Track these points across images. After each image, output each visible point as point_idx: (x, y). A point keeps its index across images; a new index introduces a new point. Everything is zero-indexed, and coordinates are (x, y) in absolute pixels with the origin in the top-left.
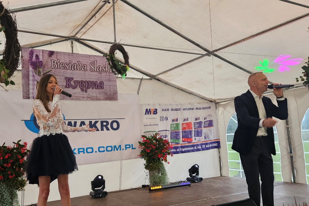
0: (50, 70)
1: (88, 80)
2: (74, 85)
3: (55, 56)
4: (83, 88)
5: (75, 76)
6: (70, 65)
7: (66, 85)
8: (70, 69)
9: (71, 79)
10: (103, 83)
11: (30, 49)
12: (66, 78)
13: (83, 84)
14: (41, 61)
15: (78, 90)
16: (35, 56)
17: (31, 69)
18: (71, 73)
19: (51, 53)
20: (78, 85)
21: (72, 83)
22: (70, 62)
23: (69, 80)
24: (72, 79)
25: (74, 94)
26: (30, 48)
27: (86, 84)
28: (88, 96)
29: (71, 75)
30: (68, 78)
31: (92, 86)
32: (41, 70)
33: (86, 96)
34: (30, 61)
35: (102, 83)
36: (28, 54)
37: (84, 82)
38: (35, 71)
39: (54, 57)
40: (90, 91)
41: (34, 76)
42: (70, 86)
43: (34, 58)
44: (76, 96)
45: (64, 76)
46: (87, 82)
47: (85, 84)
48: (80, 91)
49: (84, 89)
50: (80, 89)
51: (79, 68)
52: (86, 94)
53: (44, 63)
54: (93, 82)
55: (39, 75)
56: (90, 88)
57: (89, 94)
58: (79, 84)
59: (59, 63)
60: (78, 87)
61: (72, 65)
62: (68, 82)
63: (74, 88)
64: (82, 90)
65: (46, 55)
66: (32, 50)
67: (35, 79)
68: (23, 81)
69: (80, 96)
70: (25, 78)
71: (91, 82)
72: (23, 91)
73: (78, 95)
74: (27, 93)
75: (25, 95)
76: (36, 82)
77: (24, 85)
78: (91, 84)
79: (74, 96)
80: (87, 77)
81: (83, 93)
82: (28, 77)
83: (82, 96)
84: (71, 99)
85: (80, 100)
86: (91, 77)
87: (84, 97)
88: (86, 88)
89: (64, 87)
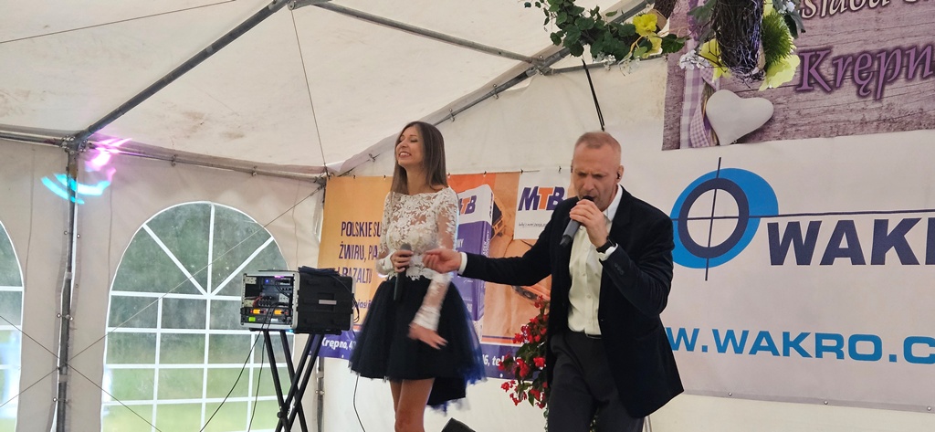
1: (890, 45)
2: (831, 78)
4: (865, 82)
5: (839, 38)
7: (797, 83)
8: (823, 14)
9: (822, 54)
12: (804, 52)
13: (869, 64)
15: (847, 94)
17: (691, 43)
18: (825, 27)
20: (849, 73)
21: (827, 69)
23: (814, 59)
24: (828, 50)
25: (826, 112)
27: (879, 65)
28: (885, 115)
29: (826, 38)
30: (811, 51)
31: (908, 67)
33: (875, 115)
37: (874, 56)
40: (895, 91)
42: (817, 82)
44: (832, 122)
46: (888, 55)
47: (876, 68)
48: (854, 97)
49: (872, 86)
50: (855, 89)
52: (878, 105)
54: (913, 53)
56: (896, 79)
57: (888, 105)
58: (850, 68)
60: (848, 83)
62: (810, 68)
63: (831, 87)
64: (863, 92)
67: (701, 75)
68: (670, 89)
69: (848, 121)
70: (675, 79)
71: (903, 50)
72: (665, 123)
73: (843, 117)
74: (675, 130)
75: (670, 138)
76: (701, 88)
77: (670, 104)
78: (905, 60)
79: (824, 122)
80: (888, 32)
81: (863, 106)
82: (682, 74)
83: (858, 117)
84: (810, 137)
85: (847, 135)
86: (904, 30)
87: (866, 123)
88: (877, 82)
89: (791, 88)
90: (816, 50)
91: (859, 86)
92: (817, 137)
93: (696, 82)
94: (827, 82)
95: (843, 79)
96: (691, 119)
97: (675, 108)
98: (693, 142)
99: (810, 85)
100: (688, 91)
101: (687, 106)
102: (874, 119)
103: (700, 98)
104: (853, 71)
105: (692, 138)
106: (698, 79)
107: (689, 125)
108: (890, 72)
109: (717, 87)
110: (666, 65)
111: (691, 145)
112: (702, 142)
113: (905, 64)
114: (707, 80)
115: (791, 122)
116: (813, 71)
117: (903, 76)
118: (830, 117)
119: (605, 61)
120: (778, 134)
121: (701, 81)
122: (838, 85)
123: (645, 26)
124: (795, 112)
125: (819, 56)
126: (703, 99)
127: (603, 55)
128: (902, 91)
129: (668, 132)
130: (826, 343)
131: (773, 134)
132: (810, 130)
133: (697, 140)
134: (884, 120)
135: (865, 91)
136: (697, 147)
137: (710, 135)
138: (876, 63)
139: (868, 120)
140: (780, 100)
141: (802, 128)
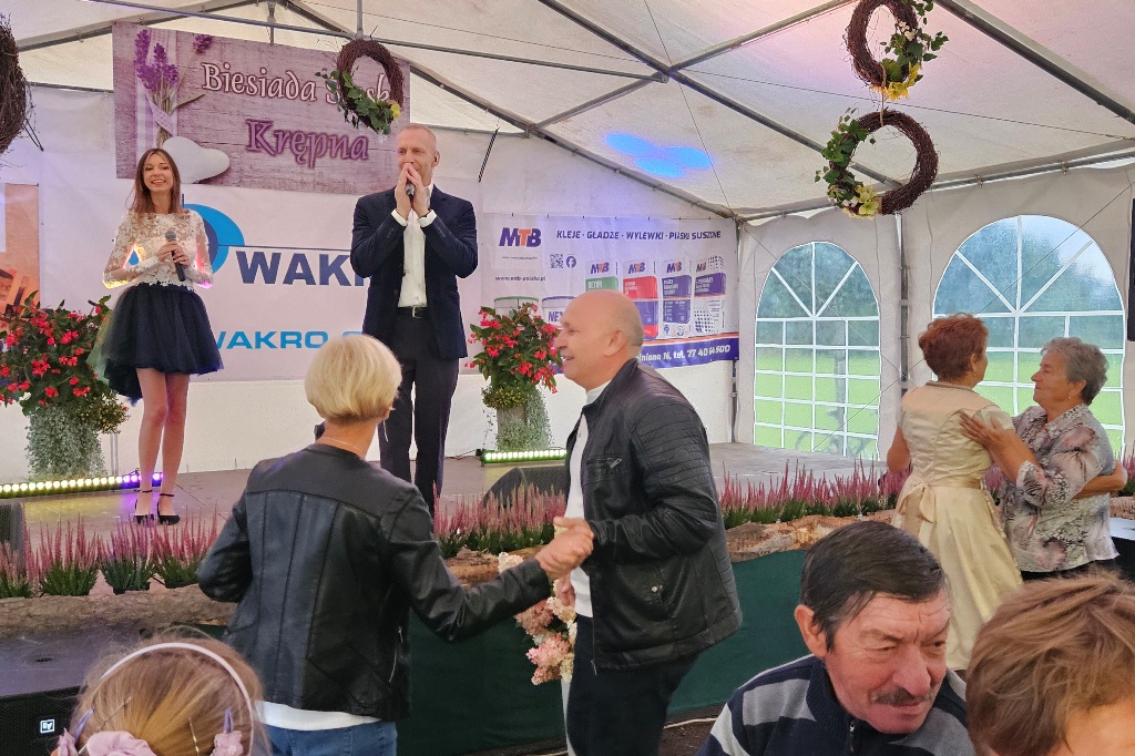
0: (201, 94)
1: (318, 131)
2: (274, 145)
3: (217, 52)
4: (301, 154)
5: (278, 116)
6: (263, 80)
7: (247, 143)
8: (263, 94)
9: (265, 125)
10: (367, 142)
11: (140, 29)
12: (252, 121)
13: (303, 141)
14: (172, 67)
16: (155, 51)
17: (141, 88)
18: (265, 105)
19: (204, 43)
20: (288, 144)
21: (269, 137)
22: (263, 71)
23: (259, 128)
24: (269, 124)
25: (273, 170)
26: (141, 24)
27: (311, 142)
28: (318, 180)
29: (266, 114)
30: (255, 121)
31: (331, 148)
32: (172, 93)
33: (311, 179)
34: (139, 66)
35: (364, 140)
36: (133, 44)
37: (306, 136)
38: (154, 98)
39: (212, 55)
40: (324, 163)
41: (149, 111)
42: (263, 146)
43: (151, 55)
44: (279, 179)
45: (244, 115)
46: (317, 137)
47: (308, 144)
48: (293, 162)
49: (306, 157)
50: (293, 157)
51: (292, 92)
52: (311, 171)
53: (181, 72)
54: (334, 139)
55: (164, 109)
56: (323, 155)
57: (320, 173)
58: (289, 140)
59: (227, 75)
60: (287, 151)
61: (269, 82)
62: (256, 135)
63: (275, 152)
64: (299, 160)
65: (188, 49)
66: (145, 31)
67: (155, 119)
69: (291, 180)
70: (124, 116)
71: (327, 136)
72: (117, 153)
73: (288, 176)
74: (130, 162)
75: (124, 168)
76: (156, 131)
77: (121, 138)
78: (329, 143)
79: (273, 178)
80: (316, 120)
81: (301, 171)
83: (298, 178)
84: (264, 187)
85: (292, 190)
86: (327, 123)
87: (305, 183)
88: (310, 154)
89: (243, 147)
90: (260, 121)
91: (297, 156)
92: (269, 188)
94: (271, 148)
95: (283, 148)
99: (257, 147)
102: (310, 181)
103: (155, 138)
104: (291, 143)
106: (152, 122)
108: (319, 149)
109: (174, 132)
113: (329, 146)
114: (162, 125)
115: (246, 174)
116: (259, 137)
117: (328, 154)
118: (277, 175)
120: (236, 181)
122: (279, 152)
124: (248, 166)
125: (262, 126)
126: (158, 139)
128: (328, 164)
129: (122, 163)
131: (231, 181)
132: (263, 182)
134: (318, 184)
135: (301, 159)
138: (308, 141)
139: (306, 181)
140: (234, 156)
141: (256, 180)
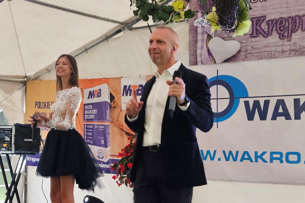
1: (293, 15)
2: (266, 30)
4: (282, 33)
5: (269, 11)
7: (251, 33)
9: (262, 19)
12: (253, 18)
13: (284, 24)
15: (274, 38)
17: (199, 15)
18: (262, 7)
21: (264, 26)
23: (258, 22)
24: (264, 17)
25: (265, 47)
27: (289, 24)
28: (293, 48)
29: (263, 11)
30: (256, 18)
31: (302, 25)
33: (288, 48)
34: (199, 3)
37: (286, 20)
40: (297, 36)
42: (260, 33)
44: (268, 51)
46: (292, 19)
48: (277, 39)
49: (286, 34)
50: (278, 35)
52: (289, 43)
54: (304, 18)
56: (297, 30)
57: (294, 43)
58: (275, 25)
60: (274, 33)
62: (256, 26)
63: (267, 35)
64: (282, 37)
67: (205, 30)
68: (191, 36)
69: (276, 51)
70: (193, 31)
71: (300, 17)
72: (189, 52)
73: (273, 49)
74: (194, 56)
75: (192, 60)
76: (205, 36)
77: (191, 44)
78: (301, 21)
79: (265, 51)
80: (292, 8)
81: (282, 43)
82: (196, 29)
83: (280, 49)
84: (258, 59)
85: (275, 58)
86: (300, 7)
87: (284, 51)
88: (288, 32)
89: (248, 36)
90: (259, 17)
91: (280, 34)
92: (262, 59)
93: (203, 33)
94: (265, 32)
95: (272, 31)
96: (202, 51)
97: (193, 45)
98: (203, 62)
99: (257, 34)
100: (199, 37)
101: (199, 44)
102: (288, 49)
103: (205, 41)
104: (276, 27)
105: (203, 60)
106: (204, 32)
107: (201, 54)
108: (294, 27)
109: (213, 35)
110: (188, 25)
111: (202, 63)
112: (208, 62)
113: (301, 24)
114: (208, 32)
115: (249, 52)
116: (258, 27)
117: (300, 29)
118: (267, 49)
119: (159, 23)
120: (243, 57)
121: (205, 33)
122: (270, 34)
123: (178, 7)
124: (251, 47)
125: (260, 20)
126: (207, 41)
127: (158, 21)
128: (301, 36)
129: (192, 57)
130: (275, 156)
131: (241, 57)
132: (258, 56)
133: (205, 61)
134: (293, 50)
135: (283, 36)
136: (205, 64)
137: (211, 58)
138: (287, 23)
139: (285, 50)
140: (243, 41)
141: (254, 55)
